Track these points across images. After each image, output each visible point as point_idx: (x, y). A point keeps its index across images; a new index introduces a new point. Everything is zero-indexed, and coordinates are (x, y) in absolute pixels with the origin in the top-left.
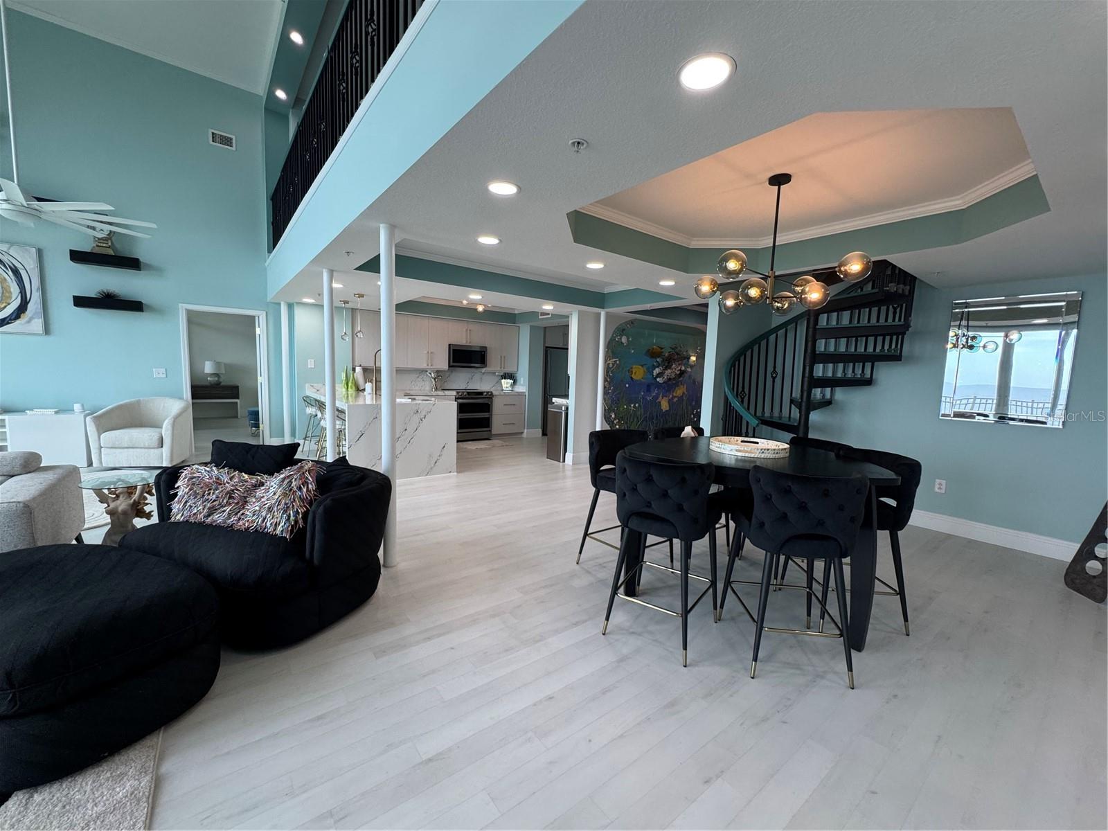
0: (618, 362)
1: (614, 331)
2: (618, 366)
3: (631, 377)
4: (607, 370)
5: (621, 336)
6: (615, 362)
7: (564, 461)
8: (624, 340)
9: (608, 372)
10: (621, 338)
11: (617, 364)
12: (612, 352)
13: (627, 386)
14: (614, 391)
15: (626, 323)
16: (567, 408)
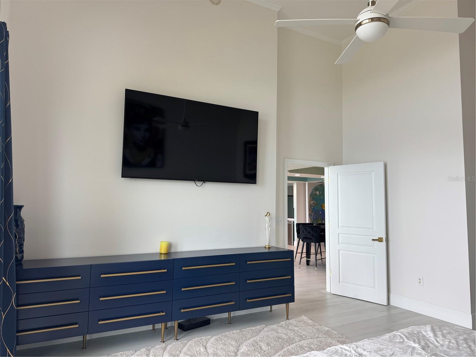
0: (315, 202)
1: (313, 190)
2: (316, 204)
3: (322, 209)
4: (310, 206)
5: (316, 191)
6: (314, 202)
7: (294, 245)
8: (318, 193)
9: (311, 207)
10: (316, 192)
11: (315, 203)
12: (313, 198)
13: (320, 212)
14: (314, 215)
15: (318, 186)
16: (294, 222)
